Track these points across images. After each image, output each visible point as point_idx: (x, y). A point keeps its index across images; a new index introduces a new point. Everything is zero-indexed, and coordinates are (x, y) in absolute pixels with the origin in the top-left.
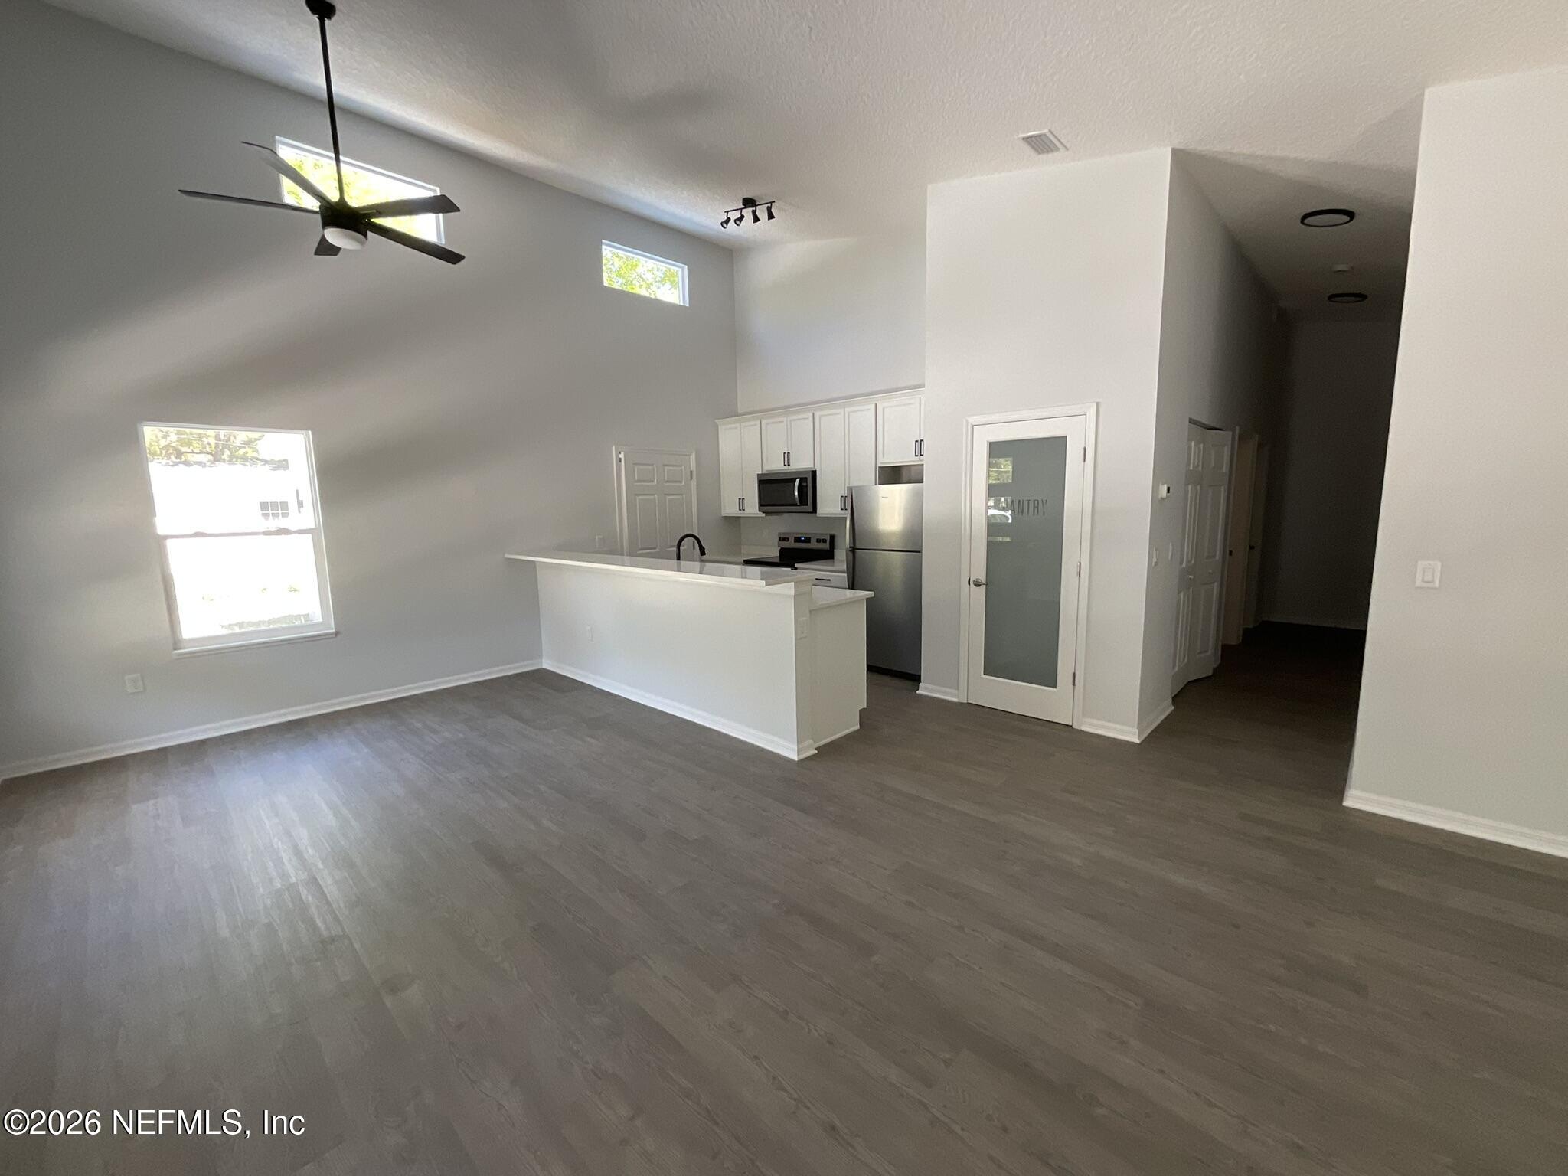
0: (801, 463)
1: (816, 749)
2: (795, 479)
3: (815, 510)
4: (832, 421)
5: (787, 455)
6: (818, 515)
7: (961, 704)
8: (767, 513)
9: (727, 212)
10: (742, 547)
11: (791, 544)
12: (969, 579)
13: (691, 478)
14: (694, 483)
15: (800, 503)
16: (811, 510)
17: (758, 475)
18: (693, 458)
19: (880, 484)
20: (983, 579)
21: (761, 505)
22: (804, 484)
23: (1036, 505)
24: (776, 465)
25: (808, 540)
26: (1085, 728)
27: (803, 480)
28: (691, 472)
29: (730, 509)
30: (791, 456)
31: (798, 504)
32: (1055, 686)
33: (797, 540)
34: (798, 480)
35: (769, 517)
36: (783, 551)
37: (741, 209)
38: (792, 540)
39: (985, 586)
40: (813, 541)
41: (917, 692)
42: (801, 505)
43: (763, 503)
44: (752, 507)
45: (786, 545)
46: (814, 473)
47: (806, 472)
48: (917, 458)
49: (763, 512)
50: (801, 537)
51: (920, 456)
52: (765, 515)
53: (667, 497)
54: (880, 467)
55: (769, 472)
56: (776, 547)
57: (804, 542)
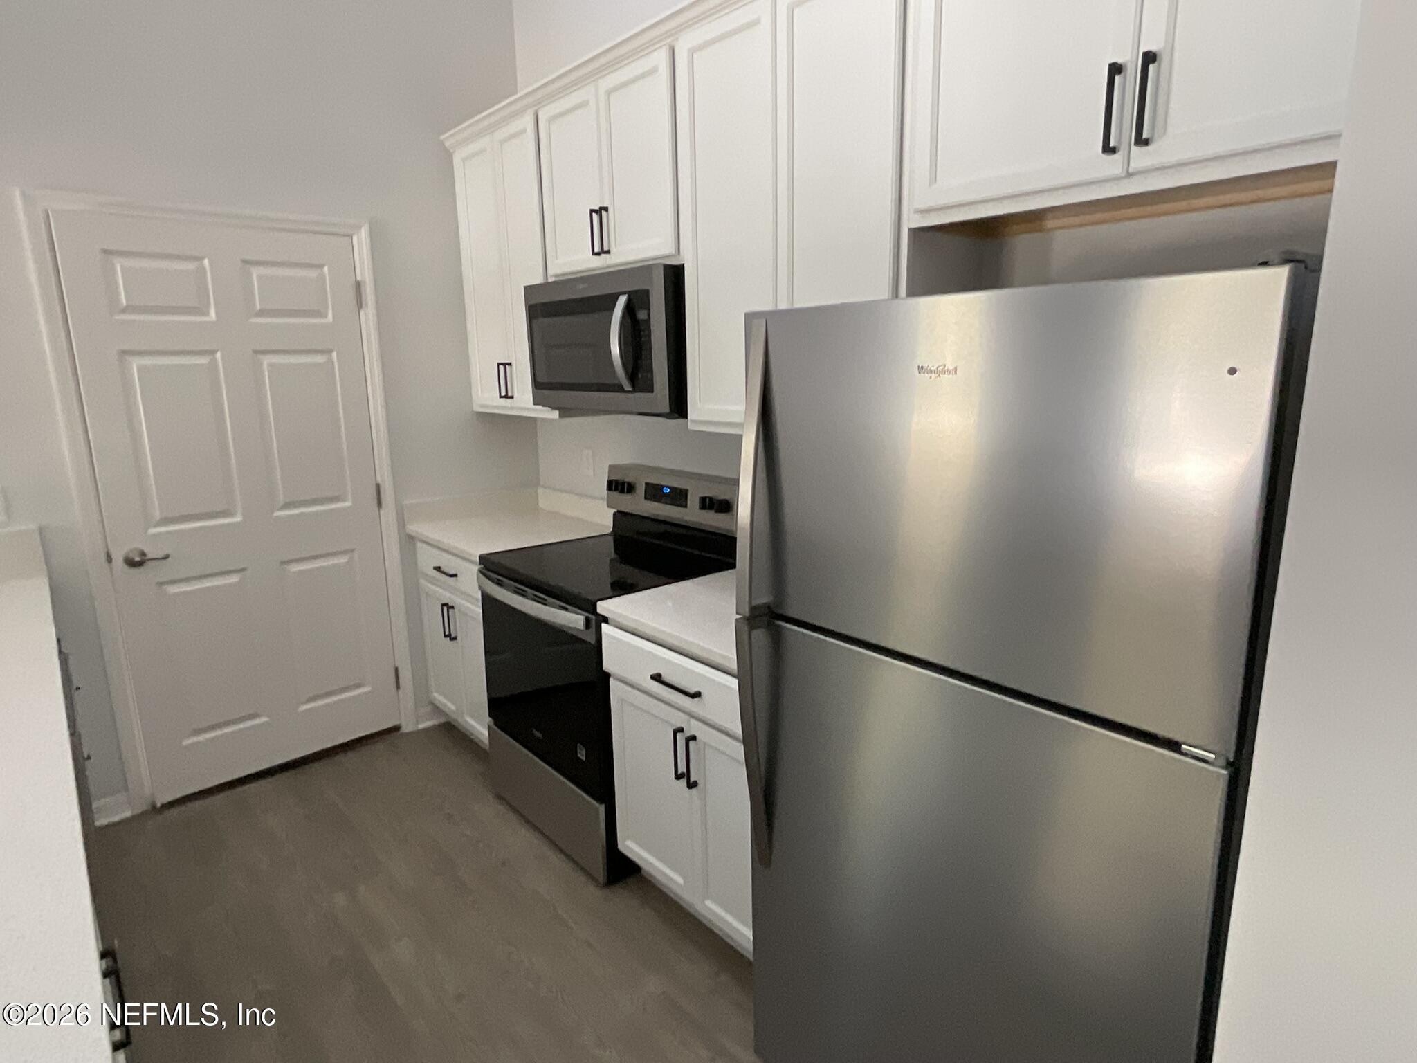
0: (640, 244)
2: (614, 300)
3: (679, 407)
4: (728, 54)
5: (601, 217)
6: (691, 427)
8: (565, 412)
10: (540, 491)
11: (639, 505)
13: (360, 304)
14: (369, 316)
15: (633, 386)
16: (666, 408)
17: (529, 290)
18: (362, 240)
19: (913, 292)
21: (537, 385)
22: (642, 315)
24: (573, 257)
25: (678, 497)
27: (638, 302)
28: (358, 286)
29: (486, 397)
30: (610, 219)
31: (625, 383)
33: (654, 492)
34: (622, 300)
35: (568, 421)
36: (620, 517)
38: (641, 490)
40: (693, 501)
42: (636, 387)
43: (543, 379)
44: (524, 399)
45: (628, 504)
46: (675, 276)
47: (644, 270)
48: (1113, 165)
49: (554, 408)
50: (663, 487)
51: (1135, 150)
52: (555, 415)
53: (267, 360)
54: (916, 233)
55: (556, 276)
56: (607, 507)
57: (667, 503)
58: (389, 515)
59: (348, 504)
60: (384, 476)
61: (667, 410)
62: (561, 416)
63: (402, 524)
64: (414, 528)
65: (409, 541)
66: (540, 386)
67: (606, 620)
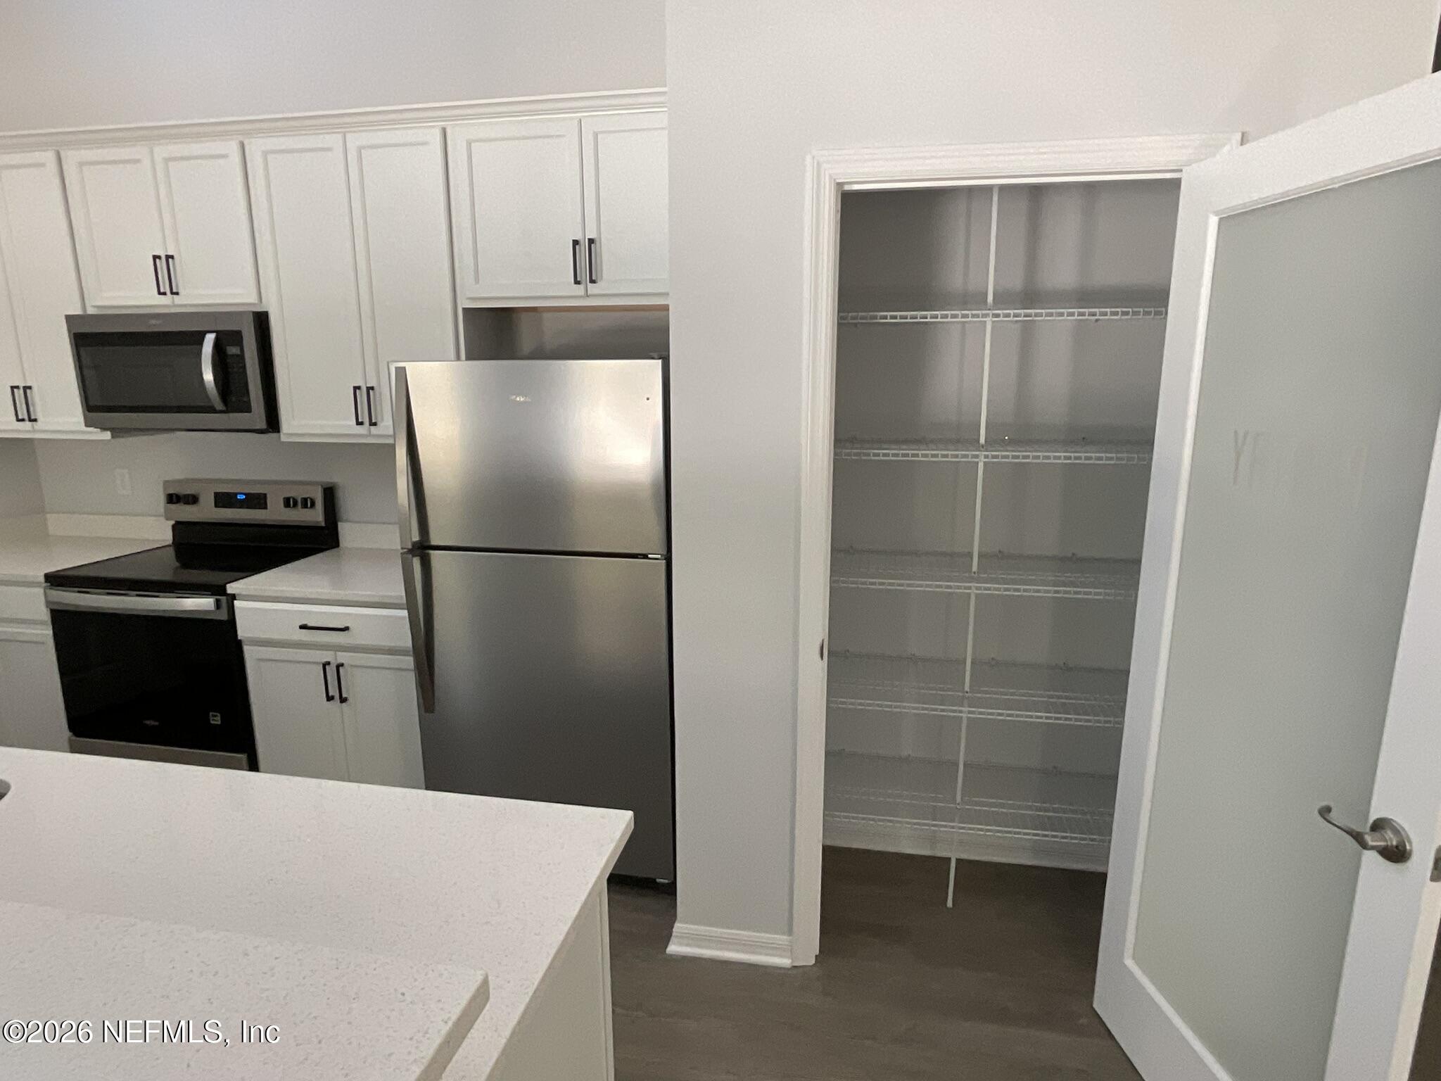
0: (215, 290)
2: (198, 338)
3: (273, 423)
5: (164, 263)
6: (284, 438)
8: (117, 432)
10: (50, 517)
11: (206, 511)
15: (225, 402)
17: (71, 321)
21: (88, 408)
22: (232, 350)
24: (130, 293)
25: (258, 501)
27: (227, 339)
30: (179, 267)
31: (219, 405)
33: (224, 500)
34: (210, 339)
35: (120, 441)
36: (178, 527)
38: (207, 500)
40: (275, 502)
42: (228, 408)
43: (91, 403)
44: (61, 420)
45: (190, 513)
46: (261, 321)
47: (233, 316)
48: (579, 290)
49: (104, 429)
50: (236, 494)
51: (590, 285)
52: (107, 435)
54: (471, 311)
56: (163, 519)
57: (241, 507)
61: (265, 426)
62: (113, 437)
66: (92, 407)
67: (233, 597)
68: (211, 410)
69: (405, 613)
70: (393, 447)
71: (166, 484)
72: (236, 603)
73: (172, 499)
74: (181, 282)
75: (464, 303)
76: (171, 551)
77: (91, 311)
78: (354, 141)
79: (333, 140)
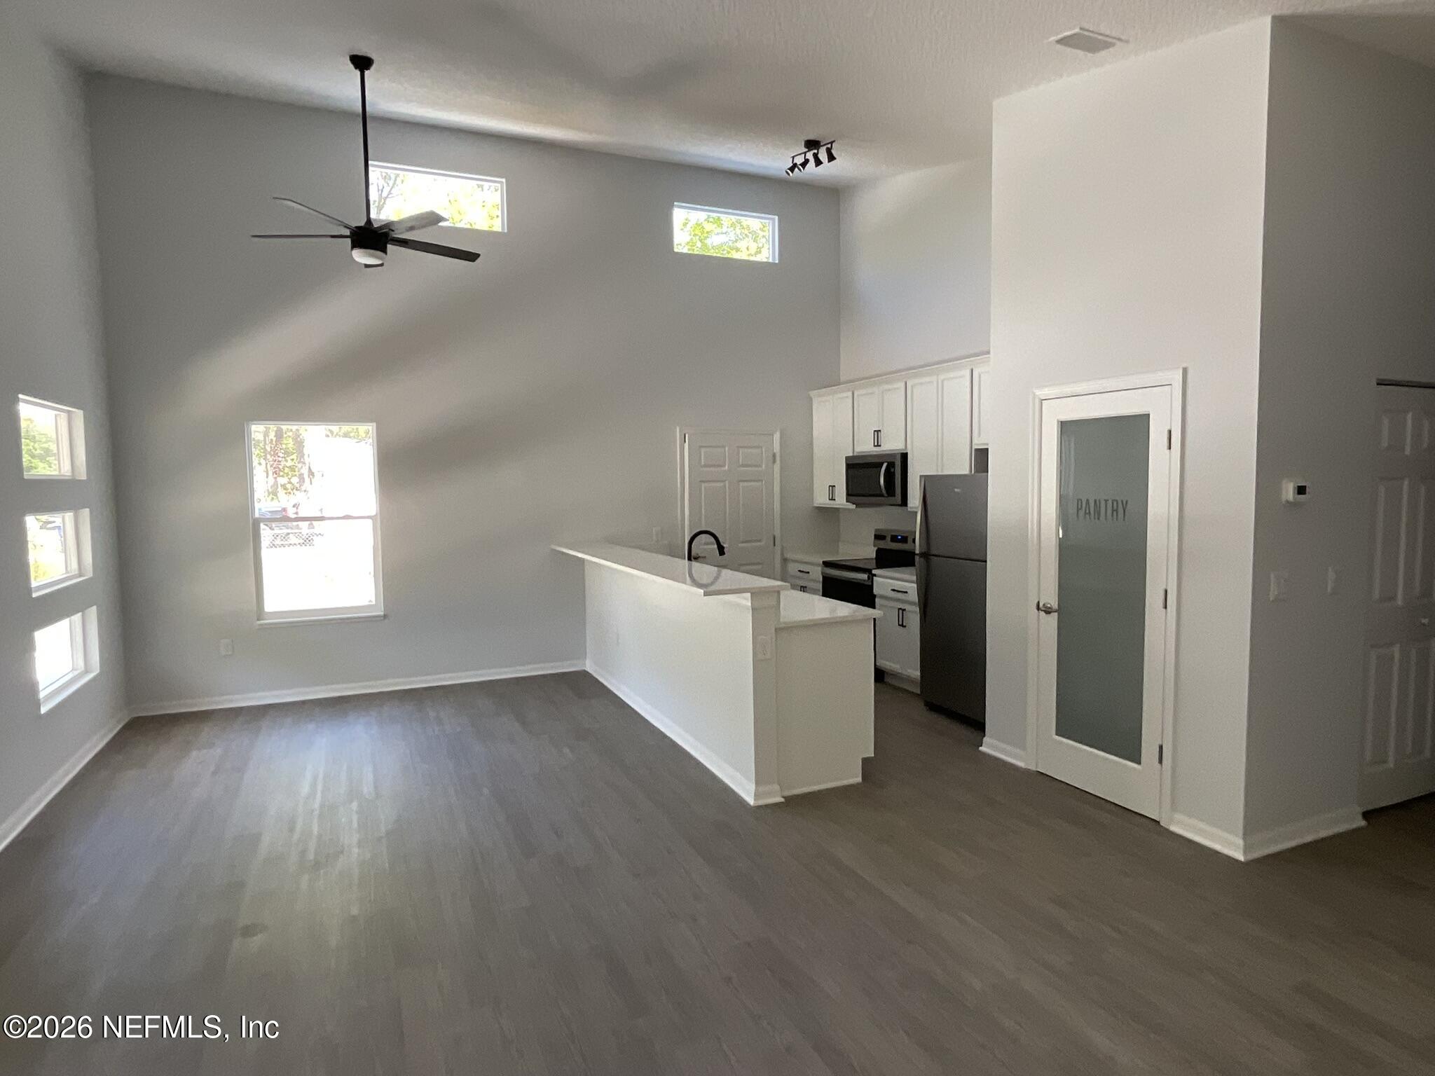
0: (891, 445)
1: (783, 797)
2: (882, 464)
3: (906, 502)
4: (923, 389)
5: (878, 433)
6: (909, 510)
7: (1027, 772)
8: (858, 505)
9: (793, 157)
10: (840, 544)
11: (888, 544)
12: (1039, 602)
13: (774, 462)
14: (777, 467)
15: (887, 492)
16: (899, 502)
17: (847, 458)
18: (777, 436)
20: (1054, 603)
21: (848, 495)
22: (892, 470)
23: (1115, 508)
24: (866, 446)
25: (904, 539)
26: (1174, 828)
27: (891, 465)
28: (774, 456)
29: (821, 499)
30: (882, 435)
31: (886, 495)
32: (1139, 763)
33: (894, 539)
34: (885, 465)
35: (858, 509)
36: (879, 551)
37: (805, 153)
38: (889, 538)
39: (1056, 614)
40: (909, 540)
41: (980, 748)
42: (889, 496)
43: (850, 493)
44: (841, 499)
45: (882, 544)
46: (904, 456)
47: (893, 455)
49: (854, 504)
50: (898, 536)
52: (854, 507)
53: (741, 484)
54: (976, 450)
55: (858, 452)
56: (873, 547)
57: (900, 542)
58: (778, 548)
59: (762, 543)
60: (777, 533)
61: (900, 503)
62: (856, 507)
63: (782, 554)
64: (788, 555)
65: (785, 561)
66: (850, 495)
67: (875, 575)
68: (882, 495)
69: (915, 585)
70: (916, 513)
71: (876, 530)
72: (874, 578)
73: (879, 537)
74: (882, 442)
75: (975, 447)
76: (874, 561)
77: (855, 454)
78: (942, 377)
79: (934, 378)
